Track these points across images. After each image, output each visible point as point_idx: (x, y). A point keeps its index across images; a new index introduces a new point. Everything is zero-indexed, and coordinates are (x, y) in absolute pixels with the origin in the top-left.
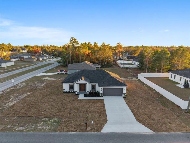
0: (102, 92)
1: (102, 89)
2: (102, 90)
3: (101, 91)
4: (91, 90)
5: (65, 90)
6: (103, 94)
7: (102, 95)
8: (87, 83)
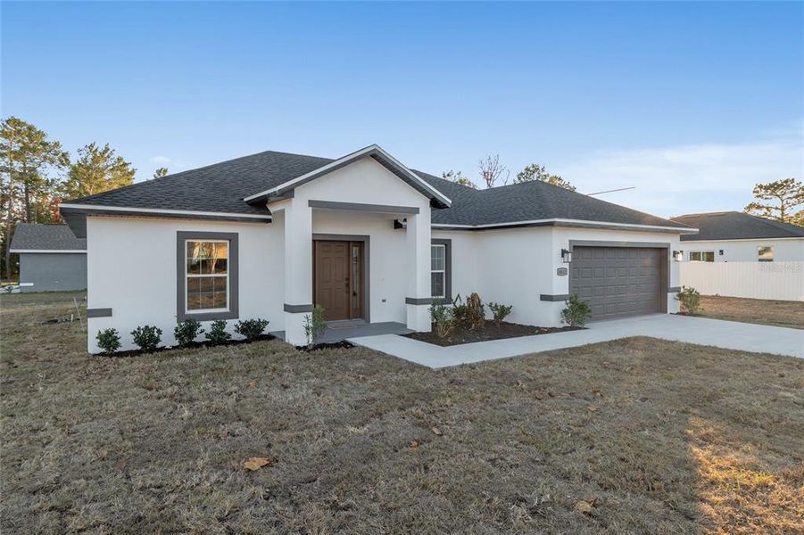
1: (564, 252)
2: (568, 264)
3: (560, 273)
8: (416, 211)
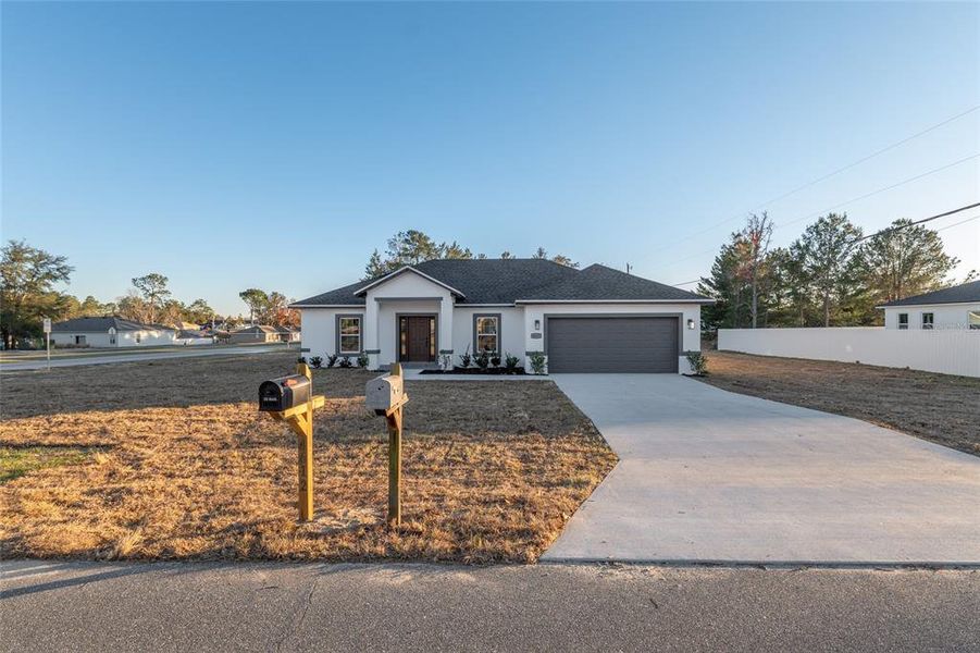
0: (538, 345)
1: (537, 322)
2: (541, 331)
3: (534, 336)
4: (471, 352)
5: (308, 350)
6: (546, 357)
7: (537, 364)
8: (441, 299)
